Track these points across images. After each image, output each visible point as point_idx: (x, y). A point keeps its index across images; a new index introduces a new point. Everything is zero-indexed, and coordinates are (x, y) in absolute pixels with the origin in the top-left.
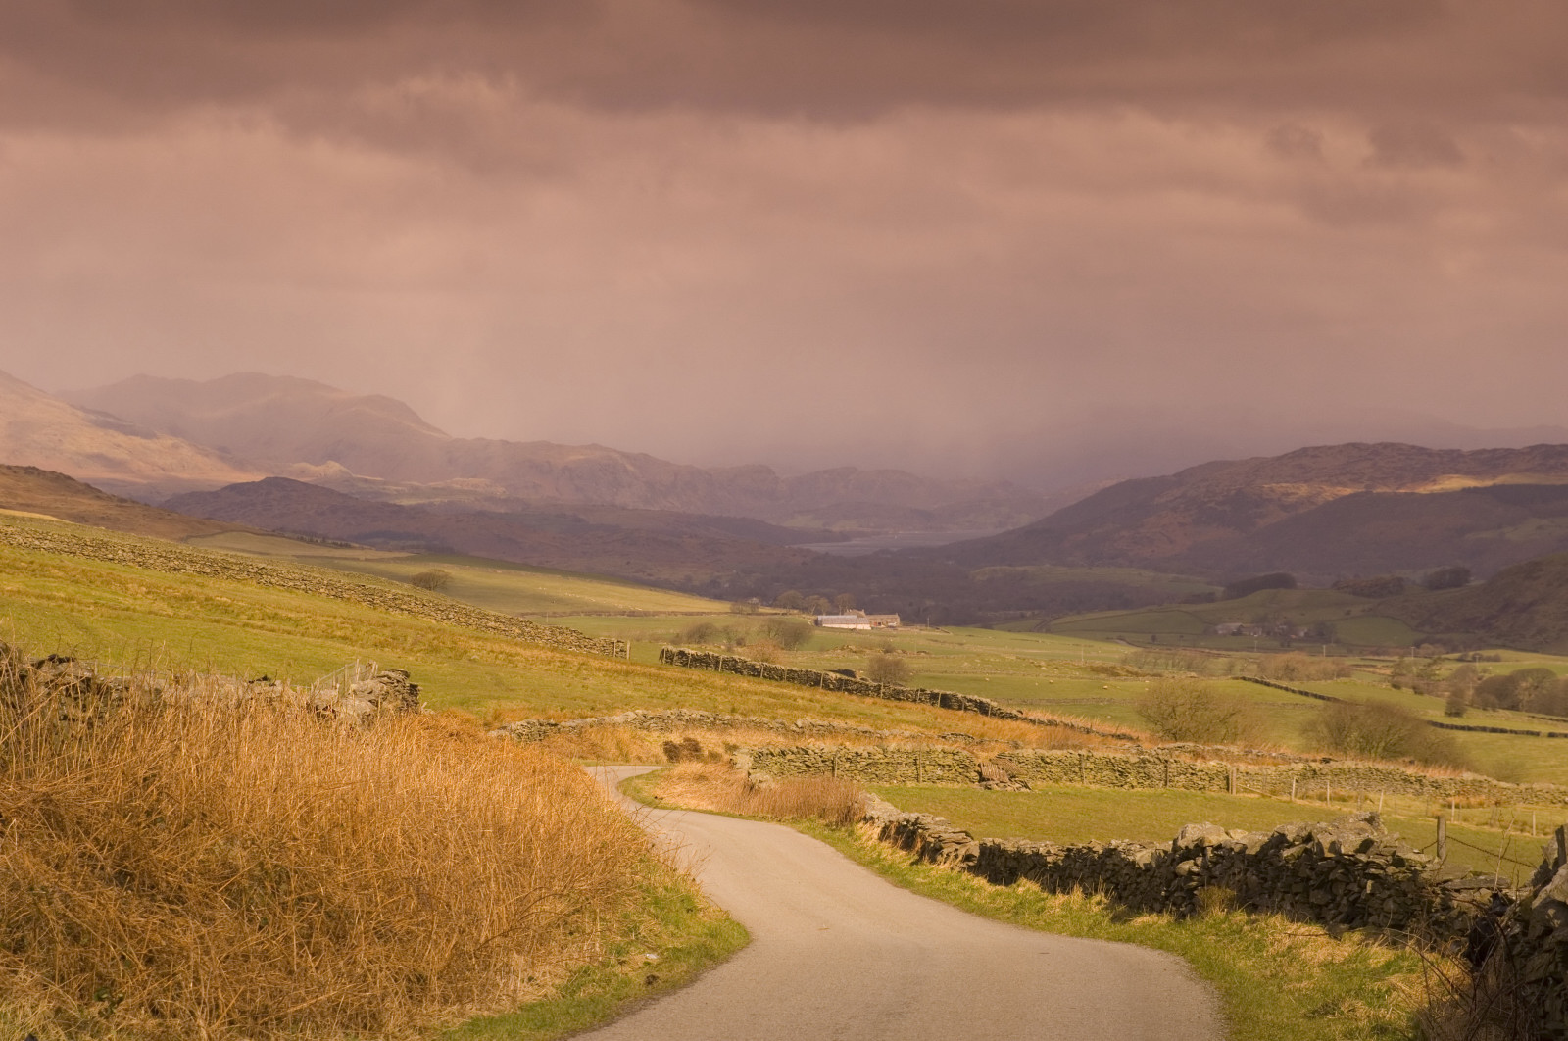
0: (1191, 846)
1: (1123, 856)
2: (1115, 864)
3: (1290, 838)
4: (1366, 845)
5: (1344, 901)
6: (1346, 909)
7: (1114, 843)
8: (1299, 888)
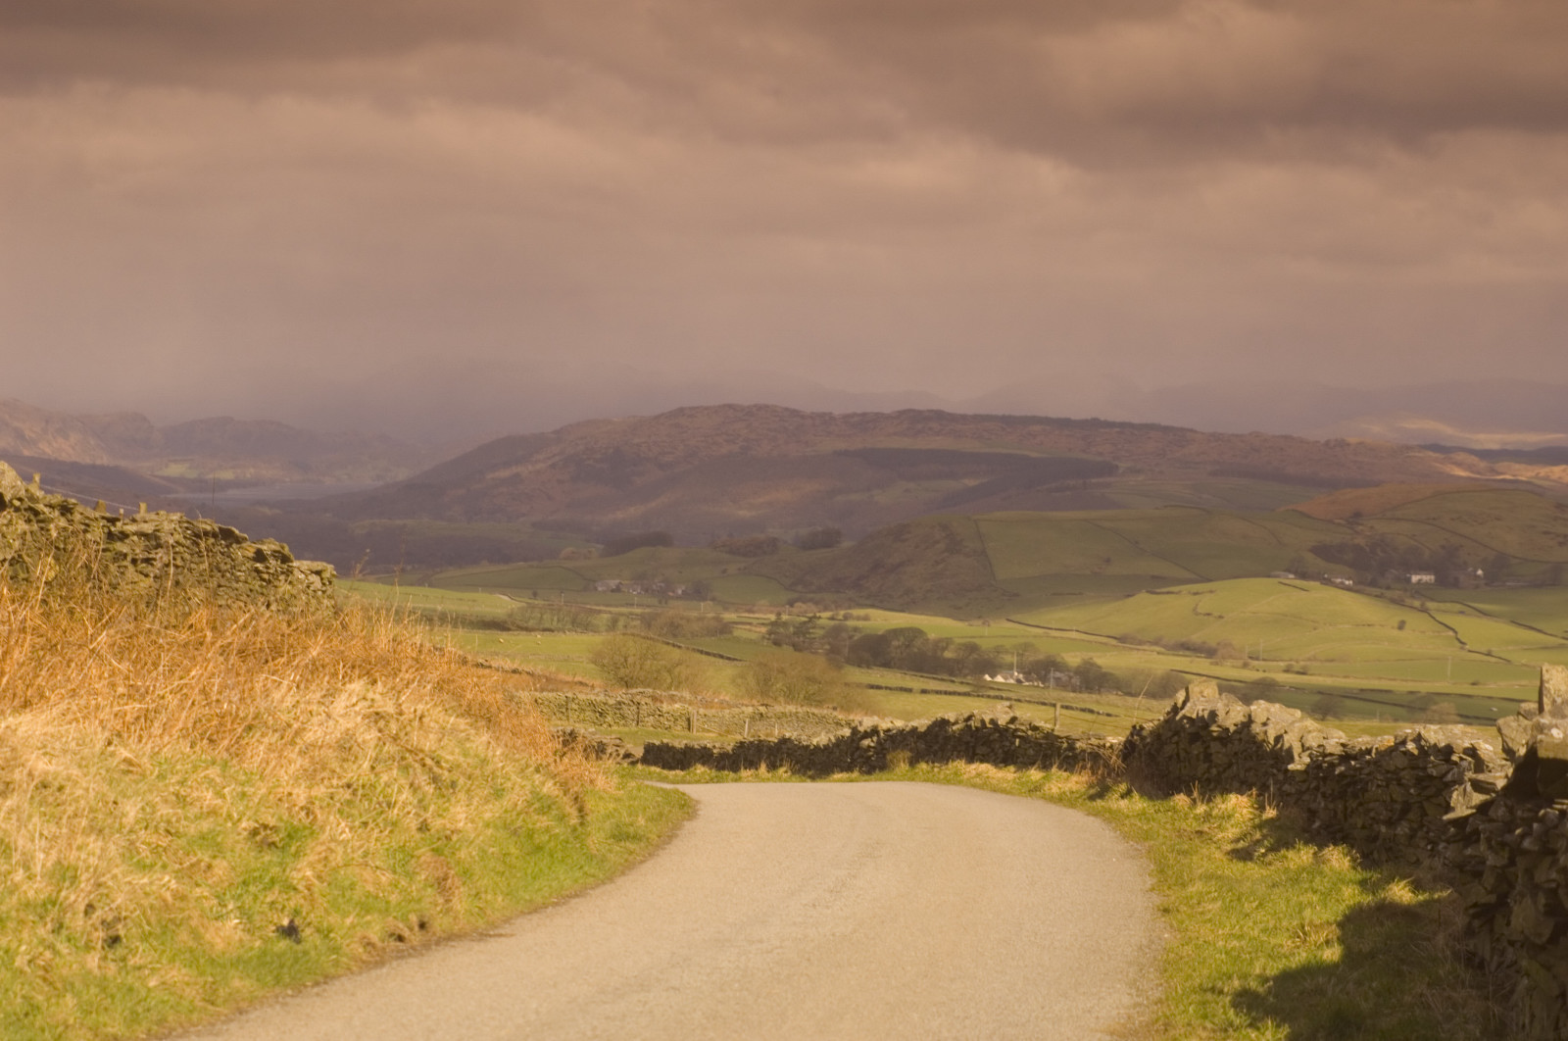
0: (869, 730)
1: (796, 743)
2: (788, 749)
3: (952, 720)
4: (1013, 720)
5: (1000, 751)
6: (1002, 756)
7: (788, 735)
8: (963, 748)
